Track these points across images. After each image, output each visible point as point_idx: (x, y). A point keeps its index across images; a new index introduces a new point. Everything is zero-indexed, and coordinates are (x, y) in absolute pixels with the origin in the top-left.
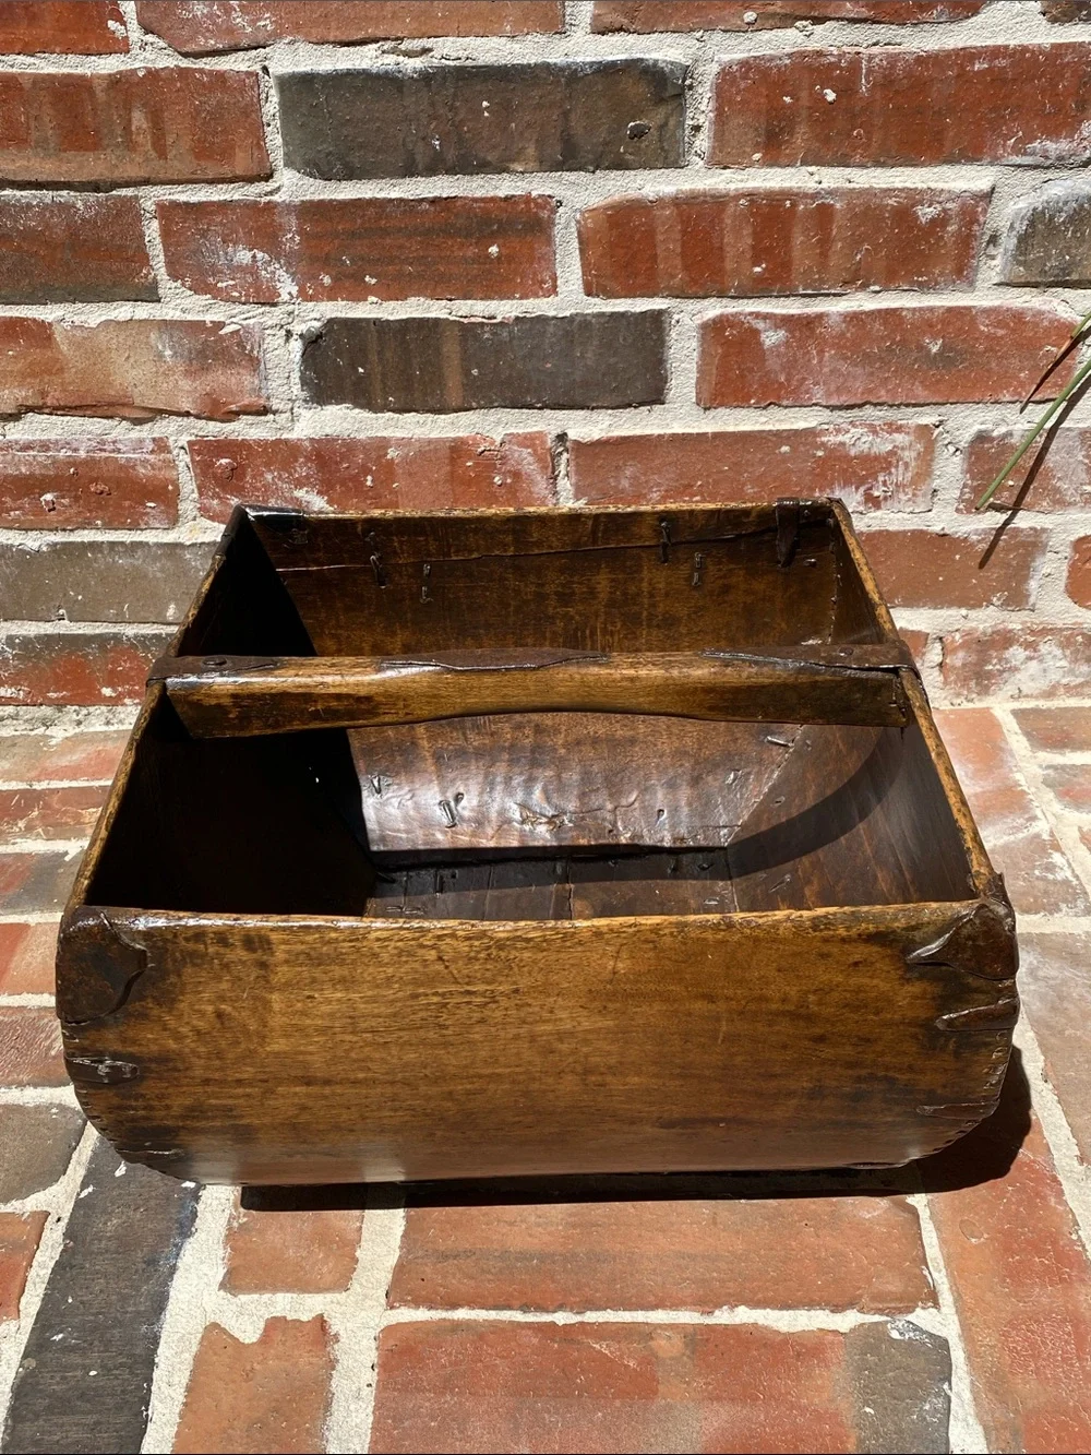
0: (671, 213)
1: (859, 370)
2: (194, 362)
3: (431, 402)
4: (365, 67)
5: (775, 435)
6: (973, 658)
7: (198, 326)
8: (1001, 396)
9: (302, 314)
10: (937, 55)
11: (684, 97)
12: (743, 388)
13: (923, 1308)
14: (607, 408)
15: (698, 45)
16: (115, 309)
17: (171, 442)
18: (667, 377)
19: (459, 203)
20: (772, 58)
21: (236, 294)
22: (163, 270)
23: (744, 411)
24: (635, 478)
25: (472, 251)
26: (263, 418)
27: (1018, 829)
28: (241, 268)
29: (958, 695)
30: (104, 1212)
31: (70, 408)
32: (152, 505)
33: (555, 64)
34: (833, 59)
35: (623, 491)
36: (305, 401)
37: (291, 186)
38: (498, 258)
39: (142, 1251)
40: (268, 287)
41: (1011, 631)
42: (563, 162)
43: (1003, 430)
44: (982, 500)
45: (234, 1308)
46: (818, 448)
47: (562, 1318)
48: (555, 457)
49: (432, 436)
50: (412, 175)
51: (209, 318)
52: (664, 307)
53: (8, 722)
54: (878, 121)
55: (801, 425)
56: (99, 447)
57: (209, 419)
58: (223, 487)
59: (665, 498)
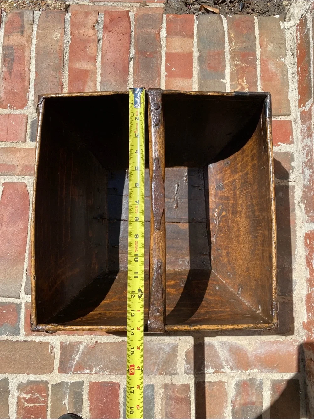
53: (293, 41)
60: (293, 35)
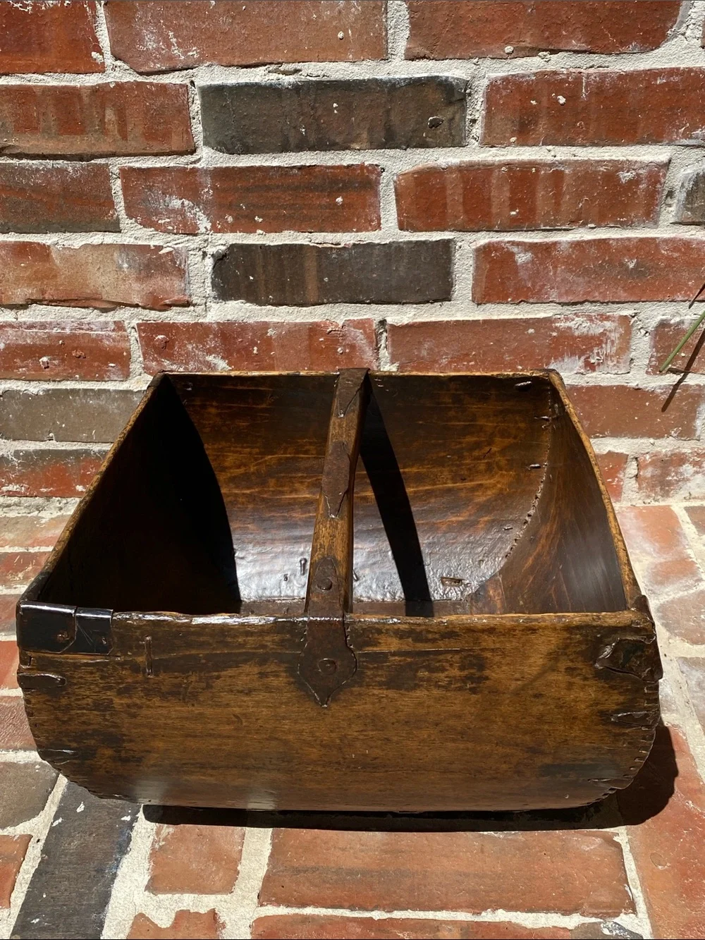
0: (456, 176)
1: (581, 280)
2: (142, 272)
3: (298, 299)
4: (257, 81)
5: (524, 322)
6: (658, 472)
7: (145, 248)
8: (676, 297)
9: (213, 241)
10: (632, 74)
11: (466, 101)
12: (503, 291)
13: (625, 914)
14: (412, 304)
15: (475, 67)
16: (92, 237)
17: (126, 324)
18: (452, 284)
19: (317, 170)
20: (523, 76)
21: (170, 228)
22: (124, 211)
23: (504, 306)
24: (431, 349)
25: (326, 201)
26: (186, 308)
27: (689, 587)
28: (173, 211)
29: (648, 497)
30: (69, 836)
31: (61, 301)
32: (113, 365)
33: (381, 80)
34: (563, 77)
35: (422, 358)
36: (214, 298)
37: (208, 158)
38: (343, 205)
39: (94, 863)
40: (191, 223)
41: (683, 454)
42: (386, 143)
43: (677, 319)
44: (664, 366)
45: (154, 903)
46: (554, 331)
47: (377, 915)
48: (378, 335)
49: (298, 321)
50: (287, 152)
51: (152, 243)
52: (451, 237)
54: (594, 117)
55: (542, 315)
56: (79, 326)
57: (151, 309)
58: (160, 354)
59: (450, 362)
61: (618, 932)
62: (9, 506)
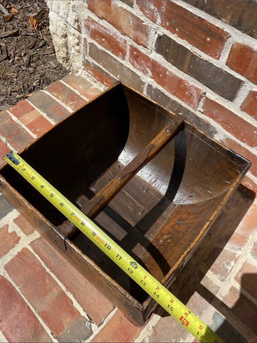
2: (136, 27)
3: (180, 67)
5: (254, 128)
7: (138, 19)
9: (160, 29)
12: (253, 112)
13: (96, 325)
14: (218, 94)
16: (124, 5)
17: (127, 42)
18: (236, 97)
19: (205, 22)
21: (148, 16)
23: (251, 117)
24: (217, 113)
25: (203, 36)
26: (145, 48)
27: (234, 249)
28: (151, 10)
31: (111, 23)
32: (121, 53)
35: (213, 114)
36: (154, 50)
38: (209, 42)
40: (155, 18)
42: (236, 26)
45: (12, 225)
47: (48, 270)
48: (202, 97)
49: (177, 75)
50: (196, 7)
51: (141, 18)
52: (244, 80)
53: (89, 77)
56: (114, 35)
57: (135, 42)
58: (134, 58)
59: (222, 122)
60: (87, 75)
61: (88, 327)
62: (89, 76)
